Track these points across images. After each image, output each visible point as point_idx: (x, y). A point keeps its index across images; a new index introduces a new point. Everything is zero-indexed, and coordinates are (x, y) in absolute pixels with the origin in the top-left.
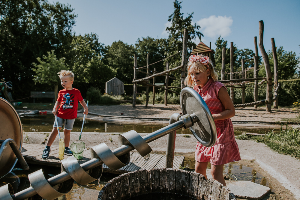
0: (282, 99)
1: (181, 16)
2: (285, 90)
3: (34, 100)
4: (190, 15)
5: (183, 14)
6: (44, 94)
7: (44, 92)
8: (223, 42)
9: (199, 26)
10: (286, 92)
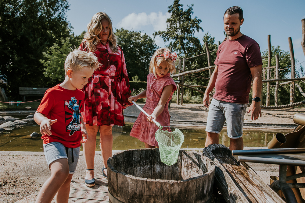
0: (283, 98)
1: (180, 7)
2: (286, 90)
3: (24, 98)
4: (190, 7)
5: (182, 5)
6: (35, 90)
7: (36, 89)
8: (210, 38)
9: (200, 20)
10: (287, 91)
